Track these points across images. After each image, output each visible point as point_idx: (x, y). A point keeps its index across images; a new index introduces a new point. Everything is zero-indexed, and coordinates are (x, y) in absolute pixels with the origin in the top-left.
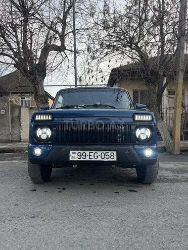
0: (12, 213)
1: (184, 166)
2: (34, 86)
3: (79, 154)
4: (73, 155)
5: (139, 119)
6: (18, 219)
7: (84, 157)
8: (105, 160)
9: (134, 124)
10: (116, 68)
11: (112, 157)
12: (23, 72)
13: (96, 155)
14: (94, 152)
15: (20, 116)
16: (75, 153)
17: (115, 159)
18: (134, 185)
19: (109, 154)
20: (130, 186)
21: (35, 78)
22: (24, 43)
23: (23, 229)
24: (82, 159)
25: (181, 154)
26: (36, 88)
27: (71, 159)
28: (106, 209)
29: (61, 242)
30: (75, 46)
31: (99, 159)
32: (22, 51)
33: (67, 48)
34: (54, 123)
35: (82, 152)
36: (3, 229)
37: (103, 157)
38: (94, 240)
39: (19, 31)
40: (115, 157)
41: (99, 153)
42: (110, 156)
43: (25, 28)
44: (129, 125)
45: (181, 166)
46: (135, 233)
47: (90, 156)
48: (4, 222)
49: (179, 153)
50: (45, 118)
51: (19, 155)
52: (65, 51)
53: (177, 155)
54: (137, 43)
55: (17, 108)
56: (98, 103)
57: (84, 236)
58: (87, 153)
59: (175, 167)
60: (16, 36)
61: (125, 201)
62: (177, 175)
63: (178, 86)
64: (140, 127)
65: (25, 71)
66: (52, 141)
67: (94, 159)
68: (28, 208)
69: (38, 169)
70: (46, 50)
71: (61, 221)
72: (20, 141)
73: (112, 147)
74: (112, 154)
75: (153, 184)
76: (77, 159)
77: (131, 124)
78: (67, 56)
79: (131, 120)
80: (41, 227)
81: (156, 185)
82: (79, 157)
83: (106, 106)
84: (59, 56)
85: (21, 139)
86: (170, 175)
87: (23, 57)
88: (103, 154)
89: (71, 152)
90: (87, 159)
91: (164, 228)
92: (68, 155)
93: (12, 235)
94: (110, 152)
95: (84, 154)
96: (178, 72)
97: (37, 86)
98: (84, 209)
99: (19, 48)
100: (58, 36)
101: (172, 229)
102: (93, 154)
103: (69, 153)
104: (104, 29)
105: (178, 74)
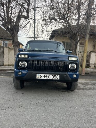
0: (8, 105)
1: (87, 81)
2: (13, 37)
3: (41, 76)
4: (38, 76)
5: (71, 59)
6: (12, 108)
7: (44, 77)
8: (54, 79)
9: (68, 62)
10: (55, 30)
11: (57, 78)
12: (7, 29)
13: (49, 76)
14: (49, 75)
15: (3, 52)
16: (39, 75)
17: (59, 79)
18: (66, 91)
19: (56, 76)
20: (64, 91)
21: (13, 33)
22: (8, 14)
23: (16, 113)
24: (42, 78)
25: (85, 75)
26: (13, 38)
27: (37, 78)
28: (55, 103)
29: (36, 120)
30: (35, 17)
31: (51, 78)
32: (6, 17)
33: (30, 17)
34: (29, 60)
35: (43, 75)
36: (5, 113)
37: (53, 78)
38: (52, 119)
39: (5, 6)
40: (59, 78)
41: (51, 75)
42: (56, 77)
43: (8, 5)
44: (66, 62)
45: (86, 82)
46: (71, 115)
47: (46, 77)
48: (5, 110)
49: (84, 74)
50: (24, 57)
51: (4, 73)
52: (29, 19)
53: (83, 76)
54: (67, 18)
55: (2, 48)
56: (49, 49)
57: (47, 117)
58: (45, 75)
59: (83, 82)
60: (3, 9)
61: (63, 99)
62: (85, 86)
63: (86, 42)
64: (71, 63)
65: (8, 28)
66: (28, 69)
67: (48, 79)
68: (16, 102)
69: (19, 82)
70: (19, 17)
71: (34, 109)
72: (3, 65)
73: (58, 73)
74: (57, 76)
75: (74, 90)
76: (40, 78)
77: (67, 61)
78: (29, 22)
79: (67, 60)
80: (25, 112)
81: (76, 91)
82: (41, 77)
83: (53, 51)
84: (25, 21)
85: (4, 64)
86: (82, 86)
87: (7, 21)
88: (53, 76)
89: (37, 74)
90: (45, 78)
91: (83, 113)
92: (36, 76)
93: (11, 117)
94: (56, 75)
95: (44, 76)
96: (86, 35)
97: (14, 37)
98: (44, 103)
99: (5, 16)
100: (25, 11)
101: (87, 113)
102: (48, 76)
103: (36, 75)
104: (51, 9)
105: (86, 36)
